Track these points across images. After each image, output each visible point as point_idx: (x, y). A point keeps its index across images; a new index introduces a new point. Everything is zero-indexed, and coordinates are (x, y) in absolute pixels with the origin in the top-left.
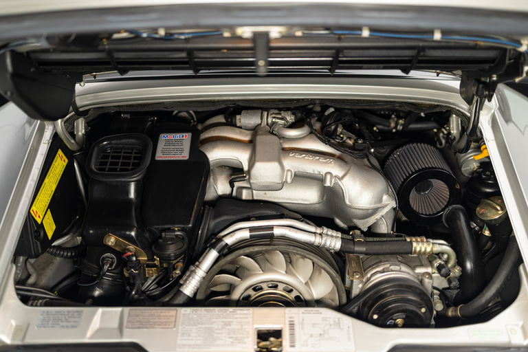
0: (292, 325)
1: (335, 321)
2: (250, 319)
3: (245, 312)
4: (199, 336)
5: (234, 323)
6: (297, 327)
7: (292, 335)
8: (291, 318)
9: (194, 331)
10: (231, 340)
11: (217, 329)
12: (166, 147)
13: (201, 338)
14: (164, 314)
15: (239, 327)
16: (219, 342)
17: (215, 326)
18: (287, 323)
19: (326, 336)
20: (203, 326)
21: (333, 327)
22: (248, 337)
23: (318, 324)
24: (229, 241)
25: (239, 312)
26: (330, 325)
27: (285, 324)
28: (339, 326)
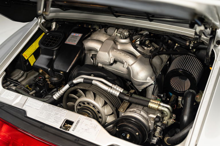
0: (78, 122)
1: (95, 126)
2: (65, 115)
3: (65, 111)
4: (45, 115)
5: (59, 114)
6: (79, 124)
7: (76, 126)
8: (79, 119)
9: (45, 113)
10: (54, 120)
11: (53, 115)
12: (71, 38)
13: (45, 116)
14: (39, 103)
15: (60, 116)
16: (50, 120)
17: (52, 113)
18: (77, 120)
19: (88, 131)
20: (48, 112)
21: (93, 128)
22: (60, 122)
23: (87, 125)
24: (75, 81)
25: (63, 111)
26: (92, 127)
27: (76, 121)
28: (95, 129)
